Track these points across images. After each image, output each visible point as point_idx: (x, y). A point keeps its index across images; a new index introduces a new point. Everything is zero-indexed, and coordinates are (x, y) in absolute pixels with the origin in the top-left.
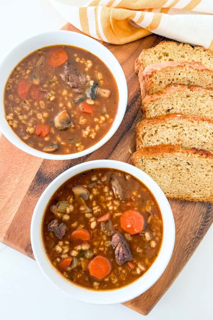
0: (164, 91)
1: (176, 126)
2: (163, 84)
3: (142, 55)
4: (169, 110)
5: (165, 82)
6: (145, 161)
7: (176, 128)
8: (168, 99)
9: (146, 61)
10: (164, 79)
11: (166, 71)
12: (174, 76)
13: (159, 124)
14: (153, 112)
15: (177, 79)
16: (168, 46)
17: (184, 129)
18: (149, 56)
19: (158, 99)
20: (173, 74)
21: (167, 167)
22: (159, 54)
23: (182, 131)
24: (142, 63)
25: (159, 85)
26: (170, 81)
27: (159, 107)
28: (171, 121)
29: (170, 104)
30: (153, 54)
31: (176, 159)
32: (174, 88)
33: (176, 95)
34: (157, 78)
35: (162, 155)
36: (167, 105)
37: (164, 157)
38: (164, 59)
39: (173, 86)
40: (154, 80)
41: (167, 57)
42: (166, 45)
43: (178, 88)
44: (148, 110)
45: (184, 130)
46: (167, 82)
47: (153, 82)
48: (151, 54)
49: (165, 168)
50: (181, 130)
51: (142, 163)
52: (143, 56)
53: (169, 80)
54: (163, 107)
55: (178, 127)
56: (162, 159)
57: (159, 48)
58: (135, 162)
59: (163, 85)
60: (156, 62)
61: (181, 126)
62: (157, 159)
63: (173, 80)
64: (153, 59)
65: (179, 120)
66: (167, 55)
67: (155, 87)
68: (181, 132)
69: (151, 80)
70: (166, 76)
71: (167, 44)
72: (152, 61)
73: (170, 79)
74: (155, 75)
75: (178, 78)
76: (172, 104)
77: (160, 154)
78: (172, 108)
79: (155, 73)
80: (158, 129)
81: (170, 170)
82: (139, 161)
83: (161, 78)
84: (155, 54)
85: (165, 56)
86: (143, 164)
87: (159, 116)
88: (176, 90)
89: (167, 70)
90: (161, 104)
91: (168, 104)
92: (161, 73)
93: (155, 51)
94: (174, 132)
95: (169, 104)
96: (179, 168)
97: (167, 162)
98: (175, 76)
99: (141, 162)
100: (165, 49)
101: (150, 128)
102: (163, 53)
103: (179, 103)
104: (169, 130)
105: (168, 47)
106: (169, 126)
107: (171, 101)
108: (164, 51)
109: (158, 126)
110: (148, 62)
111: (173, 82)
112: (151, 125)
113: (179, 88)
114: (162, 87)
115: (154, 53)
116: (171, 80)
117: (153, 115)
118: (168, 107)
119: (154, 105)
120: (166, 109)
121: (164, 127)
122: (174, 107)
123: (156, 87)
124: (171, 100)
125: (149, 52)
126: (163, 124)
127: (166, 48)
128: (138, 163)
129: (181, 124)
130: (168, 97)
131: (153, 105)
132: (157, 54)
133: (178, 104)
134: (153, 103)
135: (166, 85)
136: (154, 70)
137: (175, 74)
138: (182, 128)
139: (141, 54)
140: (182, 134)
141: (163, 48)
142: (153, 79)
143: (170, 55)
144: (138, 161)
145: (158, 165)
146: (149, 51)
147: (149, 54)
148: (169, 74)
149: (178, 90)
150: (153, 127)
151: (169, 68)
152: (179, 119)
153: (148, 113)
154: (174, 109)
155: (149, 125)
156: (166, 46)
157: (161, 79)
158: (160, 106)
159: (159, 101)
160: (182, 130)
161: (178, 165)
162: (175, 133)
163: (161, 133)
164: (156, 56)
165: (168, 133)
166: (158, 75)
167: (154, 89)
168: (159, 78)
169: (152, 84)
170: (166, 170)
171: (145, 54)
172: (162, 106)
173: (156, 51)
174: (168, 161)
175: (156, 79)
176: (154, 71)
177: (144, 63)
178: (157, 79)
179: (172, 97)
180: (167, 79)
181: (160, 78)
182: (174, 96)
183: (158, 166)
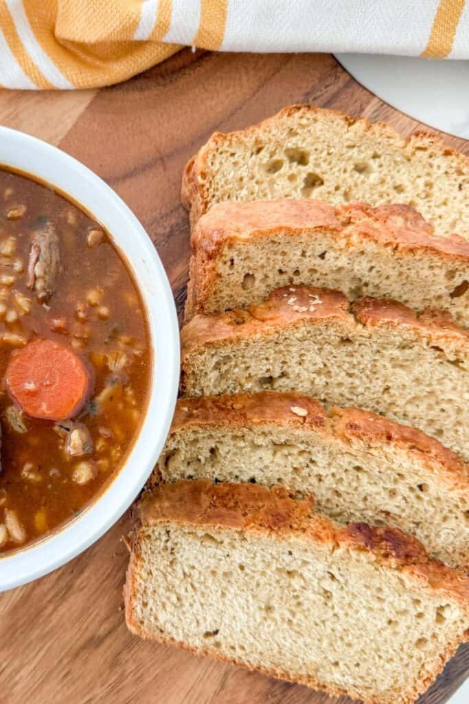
0: (260, 311)
1: (285, 444)
2: (257, 283)
3: (207, 153)
4: (270, 380)
5: (266, 276)
6: (177, 537)
7: (285, 451)
8: (269, 346)
9: (218, 177)
10: (263, 267)
11: (273, 242)
12: (300, 260)
13: (225, 430)
14: (212, 380)
15: (313, 271)
16: (308, 126)
17: (314, 458)
18: (232, 160)
19: (231, 342)
20: (299, 253)
21: (254, 572)
22: (272, 154)
23: (308, 466)
24: (203, 186)
25: (244, 286)
26: (285, 277)
27: (236, 366)
28: (266, 428)
29: (275, 360)
30: (248, 154)
31: (290, 553)
32: (296, 307)
33: (299, 335)
34: (235, 262)
35: (241, 533)
36: (265, 362)
37: (245, 539)
38: (290, 172)
39: (292, 300)
40: (223, 269)
41: (301, 168)
42: (304, 121)
43: (308, 311)
44: (193, 372)
45: (312, 462)
46: (275, 279)
47: (219, 276)
48: (239, 153)
49: (247, 575)
50: (302, 460)
51: (167, 541)
52: (210, 156)
53: (281, 272)
54: (247, 368)
55: (295, 451)
56: (237, 544)
57: (274, 132)
58: (143, 532)
59: (259, 287)
60: (257, 183)
61: (302, 447)
62: (222, 542)
63: (297, 272)
64: (244, 172)
65: (297, 428)
66: (302, 159)
67: (226, 292)
68: (303, 468)
69: (214, 269)
70: (268, 259)
71: (308, 119)
72: (241, 179)
73: (284, 269)
74: (228, 253)
75: (316, 268)
76: (284, 362)
77: (234, 529)
78: (283, 375)
79: (231, 246)
80: (218, 445)
81: (262, 582)
82: (156, 533)
83: (251, 265)
84: (259, 151)
85: (295, 164)
86: (169, 544)
87: (233, 396)
88: (299, 316)
89: (275, 239)
90: (243, 357)
91: (267, 359)
92: (252, 248)
93: (257, 142)
94: (279, 465)
95: (271, 361)
96: (296, 583)
97: (254, 558)
98: (306, 260)
99: (164, 538)
100: (296, 134)
101: (193, 437)
102: (287, 151)
103: (310, 361)
104: (260, 453)
105: (311, 128)
106: (260, 441)
107: (281, 352)
108: (291, 143)
109: (220, 435)
110: (226, 182)
111: (297, 281)
112: (196, 428)
113: (312, 309)
114: (256, 293)
115: (254, 150)
116: (291, 274)
117: (212, 388)
118: (268, 370)
119: (215, 359)
120: (260, 376)
121: (242, 444)
122: (289, 370)
123: (229, 293)
124: (282, 347)
125: (234, 144)
126: (240, 434)
127: (299, 131)
128: (153, 538)
129: (302, 442)
130: (271, 338)
131: (213, 355)
132: (262, 153)
133: (306, 364)
134: (213, 353)
135: (268, 286)
136: (225, 237)
137: (303, 254)
138: (306, 455)
139: (203, 149)
140: (305, 472)
141: (292, 133)
142: (220, 264)
143: (311, 159)
144: (153, 532)
145: (220, 560)
146: (234, 139)
147: (232, 150)
148: (284, 253)
149: (308, 317)
150: (204, 438)
151: (283, 233)
152: (299, 425)
153: (193, 382)
154: (288, 378)
155: (189, 428)
156: (302, 126)
157: (250, 268)
158: (239, 362)
159: (235, 348)
160: (308, 462)
161: (295, 571)
162: (282, 469)
163: (232, 461)
164: (261, 159)
165: (256, 464)
166: (240, 253)
167: (223, 298)
168: (242, 263)
169: (218, 281)
170: (246, 578)
171: (217, 149)
172: (245, 363)
173: (261, 142)
174: (258, 555)
175: (232, 264)
176: (226, 240)
177: (208, 185)
178: (236, 267)
179: (286, 339)
180: (273, 268)
181: (248, 263)
182: (292, 337)
183: (221, 563)
